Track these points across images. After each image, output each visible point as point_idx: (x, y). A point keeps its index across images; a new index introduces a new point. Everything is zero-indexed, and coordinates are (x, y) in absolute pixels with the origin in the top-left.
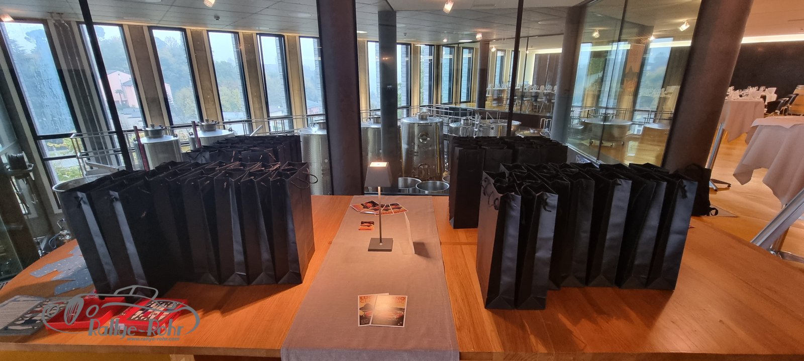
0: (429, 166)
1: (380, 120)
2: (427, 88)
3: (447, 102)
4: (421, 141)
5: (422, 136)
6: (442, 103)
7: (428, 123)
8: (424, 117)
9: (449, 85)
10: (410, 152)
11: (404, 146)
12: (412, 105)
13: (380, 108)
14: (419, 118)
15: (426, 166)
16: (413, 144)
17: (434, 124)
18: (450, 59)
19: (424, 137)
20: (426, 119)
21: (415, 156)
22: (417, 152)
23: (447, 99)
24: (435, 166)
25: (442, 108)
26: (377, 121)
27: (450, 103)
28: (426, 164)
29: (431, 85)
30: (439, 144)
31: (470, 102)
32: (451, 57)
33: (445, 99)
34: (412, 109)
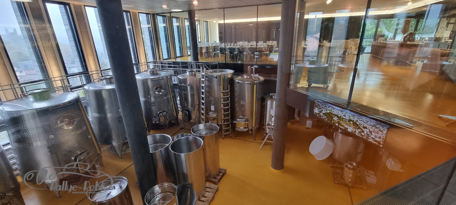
0: (167, 113)
1: (114, 80)
2: (150, 48)
3: (167, 57)
4: (157, 93)
5: (156, 89)
6: (164, 58)
7: (160, 78)
8: (155, 73)
9: (167, 45)
10: (147, 103)
11: (142, 99)
12: (140, 63)
13: (110, 67)
14: (151, 74)
15: (165, 113)
16: (149, 97)
17: (164, 77)
18: (165, 27)
19: (159, 89)
20: (157, 74)
21: (153, 106)
22: (154, 103)
23: (167, 55)
24: (171, 111)
25: (165, 63)
26: (109, 81)
27: (169, 58)
28: (164, 112)
29: (153, 46)
30: (172, 93)
31: (183, 56)
32: (165, 25)
33: (165, 56)
34: (141, 66)
